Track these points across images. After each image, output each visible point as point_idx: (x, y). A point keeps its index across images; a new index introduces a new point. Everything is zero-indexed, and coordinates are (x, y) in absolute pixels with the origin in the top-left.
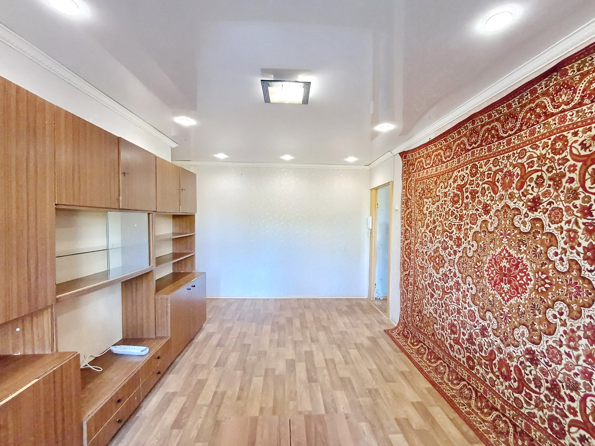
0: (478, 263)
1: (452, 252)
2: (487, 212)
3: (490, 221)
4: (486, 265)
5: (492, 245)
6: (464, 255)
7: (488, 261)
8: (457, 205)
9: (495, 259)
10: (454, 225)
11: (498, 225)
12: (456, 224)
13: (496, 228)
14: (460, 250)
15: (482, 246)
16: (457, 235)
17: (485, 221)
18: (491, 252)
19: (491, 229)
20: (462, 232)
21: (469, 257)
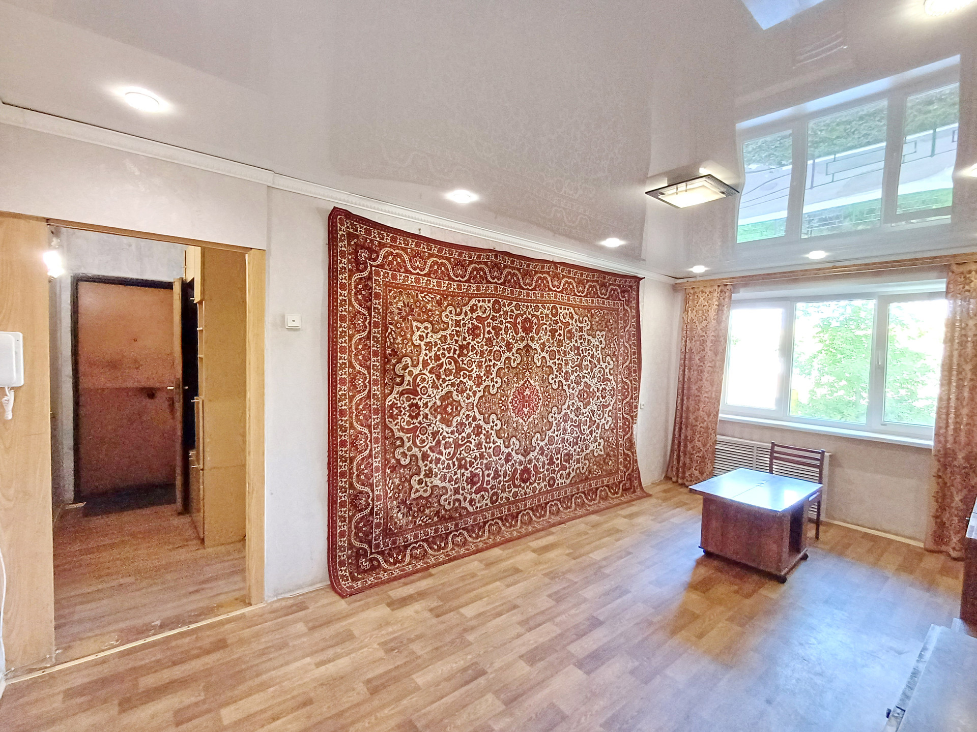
0: (502, 398)
1: (471, 394)
2: (510, 350)
3: (513, 358)
4: (510, 398)
5: (515, 379)
6: (486, 394)
7: (512, 393)
8: (478, 340)
9: (518, 390)
10: (475, 361)
11: (521, 361)
12: (477, 360)
13: (518, 364)
14: (479, 389)
15: (506, 381)
16: (477, 373)
17: (508, 358)
18: (515, 385)
19: (514, 365)
20: (483, 370)
21: (492, 395)
